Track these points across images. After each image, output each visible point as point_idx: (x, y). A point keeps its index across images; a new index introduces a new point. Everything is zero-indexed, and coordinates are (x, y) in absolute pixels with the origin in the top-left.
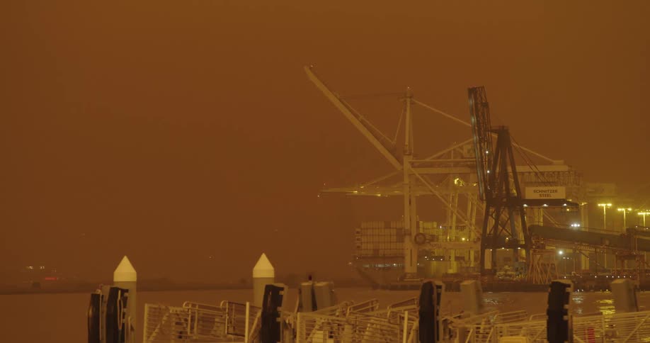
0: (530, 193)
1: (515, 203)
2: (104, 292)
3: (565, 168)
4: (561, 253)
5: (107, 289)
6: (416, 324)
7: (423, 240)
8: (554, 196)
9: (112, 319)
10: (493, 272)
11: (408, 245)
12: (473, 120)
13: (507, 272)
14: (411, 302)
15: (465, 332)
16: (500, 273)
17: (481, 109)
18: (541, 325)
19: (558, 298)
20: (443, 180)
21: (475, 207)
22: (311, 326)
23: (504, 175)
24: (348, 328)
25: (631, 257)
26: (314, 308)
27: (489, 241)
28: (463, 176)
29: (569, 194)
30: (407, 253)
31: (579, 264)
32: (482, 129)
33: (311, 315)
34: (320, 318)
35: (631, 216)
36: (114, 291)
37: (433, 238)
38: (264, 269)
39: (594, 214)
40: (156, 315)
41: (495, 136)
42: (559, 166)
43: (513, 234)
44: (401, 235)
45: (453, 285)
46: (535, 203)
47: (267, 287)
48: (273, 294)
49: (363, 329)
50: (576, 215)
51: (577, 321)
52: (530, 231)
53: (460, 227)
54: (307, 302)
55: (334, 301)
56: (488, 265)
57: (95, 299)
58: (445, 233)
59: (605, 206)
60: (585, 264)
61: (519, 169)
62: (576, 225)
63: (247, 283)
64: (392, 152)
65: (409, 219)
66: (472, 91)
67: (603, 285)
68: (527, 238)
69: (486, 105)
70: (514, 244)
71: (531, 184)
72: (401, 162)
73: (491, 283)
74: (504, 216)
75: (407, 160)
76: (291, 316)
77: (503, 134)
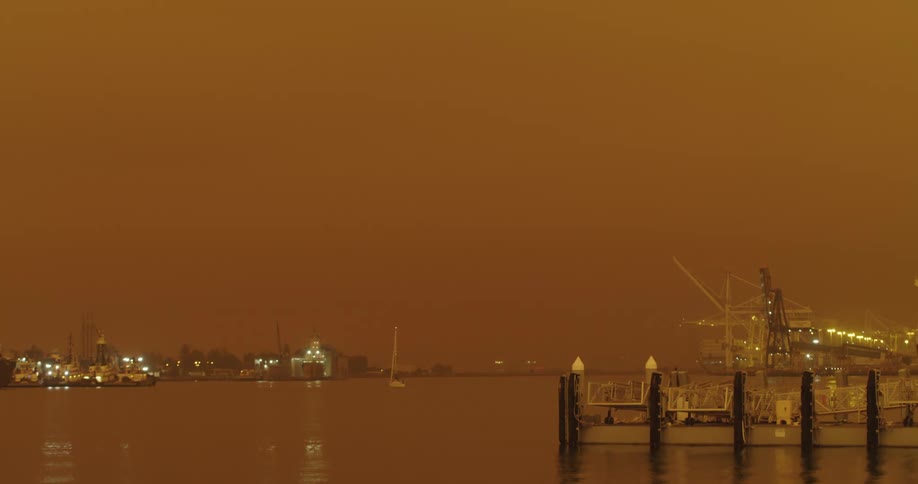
0: (793, 324)
1: (784, 330)
2: (567, 376)
3: (810, 311)
4: (808, 356)
5: (569, 374)
6: (732, 393)
7: (736, 350)
8: (805, 326)
9: (572, 390)
10: (773, 366)
11: (728, 352)
12: (763, 285)
13: (779, 366)
14: (730, 382)
15: (758, 398)
16: (776, 367)
17: (766, 279)
18: (798, 394)
19: (807, 379)
20: (747, 317)
21: (763, 331)
22: (676, 395)
23: (779, 314)
24: (696, 396)
25: (844, 358)
26: (678, 385)
27: (771, 349)
28: (757, 315)
29: (813, 325)
30: (727, 356)
31: (817, 363)
32: (767, 290)
33: (676, 389)
34: (681, 390)
35: (845, 337)
36: (572, 375)
37: (741, 348)
38: (651, 364)
39: (825, 335)
40: (594, 388)
41: (774, 294)
42: (808, 310)
43: (783, 346)
44: (724, 347)
45: (752, 373)
46: (795, 330)
47: (654, 374)
48: (656, 377)
49: (703, 397)
50: (816, 336)
51: (817, 392)
52: (793, 345)
53: (755, 342)
54: (674, 382)
55: (688, 382)
56: (770, 362)
57: (563, 379)
58: (747, 345)
59: (831, 331)
60: (821, 361)
61: (786, 311)
62: (816, 342)
63: (642, 371)
64: (718, 300)
65: (728, 337)
66: (762, 270)
67: (830, 373)
68: (791, 349)
69: (769, 278)
70: (783, 351)
71: (793, 319)
72: (724, 307)
73: (772, 372)
74: (779, 336)
75: (727, 306)
76: (666, 389)
77: (778, 293)
